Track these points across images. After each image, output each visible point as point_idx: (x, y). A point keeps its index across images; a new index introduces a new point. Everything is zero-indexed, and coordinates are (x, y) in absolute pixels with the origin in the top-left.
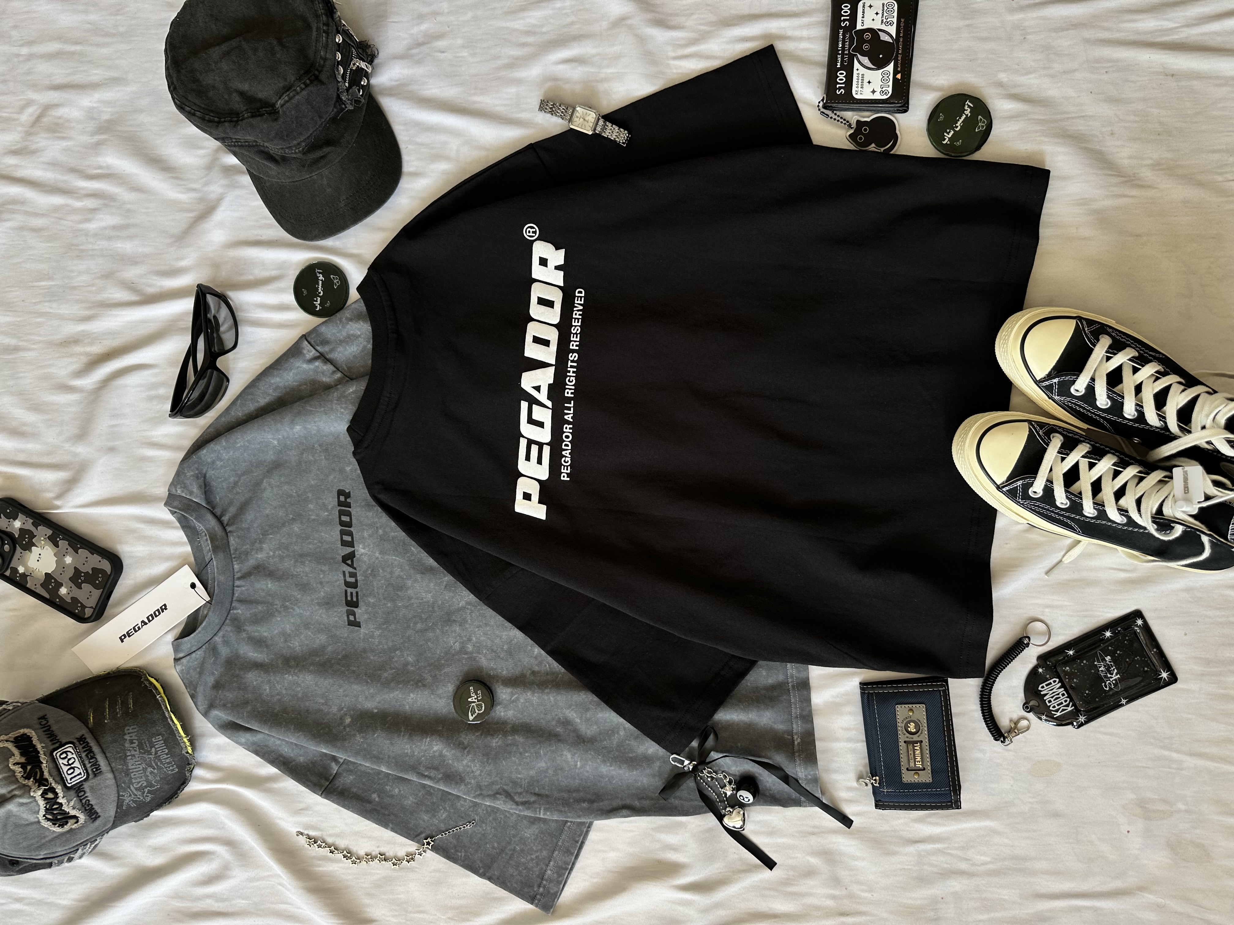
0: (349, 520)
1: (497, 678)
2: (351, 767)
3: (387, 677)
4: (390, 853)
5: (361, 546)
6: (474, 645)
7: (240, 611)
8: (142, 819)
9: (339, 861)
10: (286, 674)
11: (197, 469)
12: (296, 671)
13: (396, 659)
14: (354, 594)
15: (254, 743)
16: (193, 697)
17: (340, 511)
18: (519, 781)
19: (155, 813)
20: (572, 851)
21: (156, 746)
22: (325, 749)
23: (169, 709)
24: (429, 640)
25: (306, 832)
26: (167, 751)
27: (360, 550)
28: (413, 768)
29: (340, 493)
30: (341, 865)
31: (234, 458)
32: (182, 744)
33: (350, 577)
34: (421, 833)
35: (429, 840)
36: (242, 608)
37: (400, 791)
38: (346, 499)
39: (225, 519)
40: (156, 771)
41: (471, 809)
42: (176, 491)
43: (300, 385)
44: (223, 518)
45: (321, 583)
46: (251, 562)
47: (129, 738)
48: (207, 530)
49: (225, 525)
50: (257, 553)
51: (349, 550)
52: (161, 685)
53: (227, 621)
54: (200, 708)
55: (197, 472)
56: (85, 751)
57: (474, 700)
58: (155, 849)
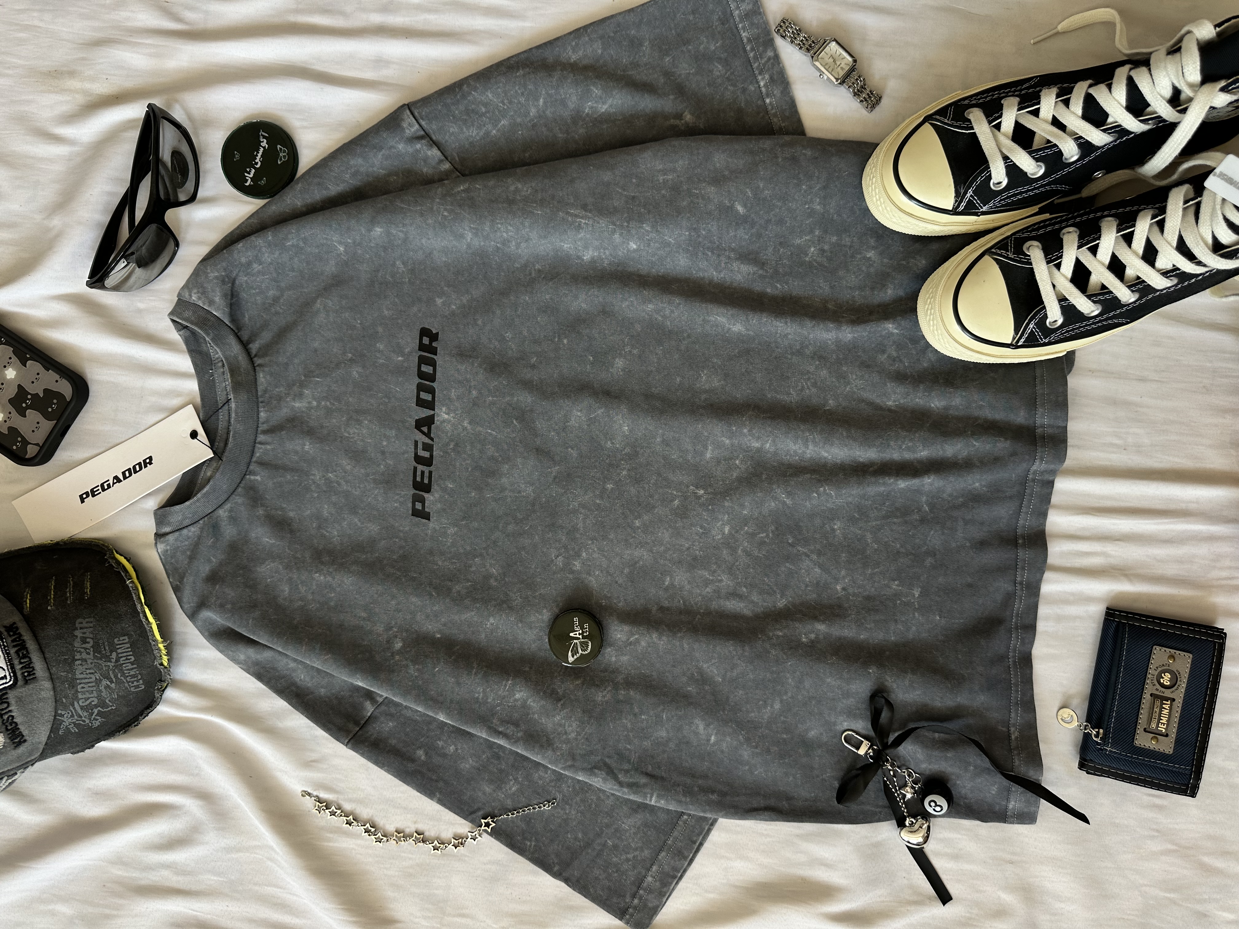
0: (432, 372)
1: (610, 610)
2: (393, 710)
3: (459, 592)
4: (430, 833)
5: (444, 409)
6: (583, 563)
7: (258, 477)
8: (83, 751)
9: (358, 836)
10: (316, 573)
11: (225, 270)
12: (331, 570)
13: (473, 569)
14: (427, 474)
15: (257, 663)
16: (177, 590)
17: (420, 357)
18: (627, 753)
19: (103, 744)
20: (686, 854)
21: (119, 651)
22: (362, 681)
23: (143, 601)
24: (524, 548)
25: (315, 793)
26: (133, 659)
27: (442, 415)
28: (484, 720)
29: (424, 332)
30: (359, 842)
31: (278, 263)
32: (156, 652)
33: (424, 449)
34: (479, 809)
35: (489, 820)
36: (263, 474)
37: (457, 749)
38: (431, 342)
39: (254, 347)
40: (113, 685)
41: (553, 784)
42: (190, 296)
43: (389, 175)
44: (251, 346)
45: (383, 453)
46: (284, 412)
47: (81, 635)
48: (226, 359)
49: (253, 355)
50: (294, 399)
51: (425, 413)
52: (133, 567)
53: (240, 490)
54: (186, 606)
55: (223, 274)
56: (14, 646)
57: (578, 636)
58: (97, 794)
